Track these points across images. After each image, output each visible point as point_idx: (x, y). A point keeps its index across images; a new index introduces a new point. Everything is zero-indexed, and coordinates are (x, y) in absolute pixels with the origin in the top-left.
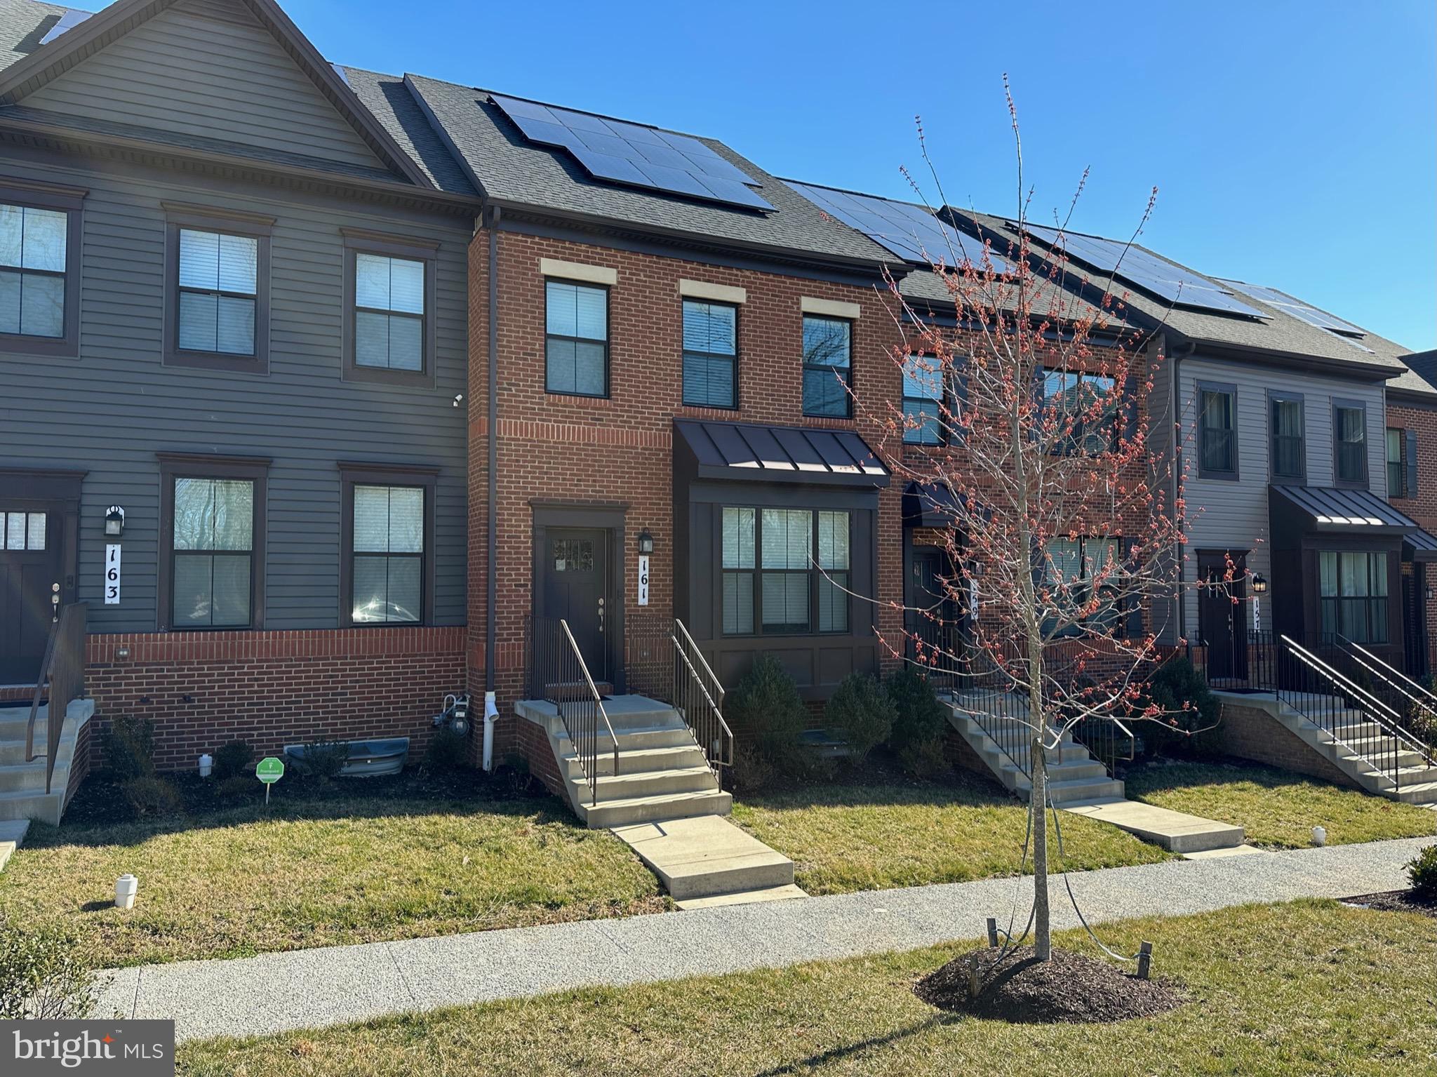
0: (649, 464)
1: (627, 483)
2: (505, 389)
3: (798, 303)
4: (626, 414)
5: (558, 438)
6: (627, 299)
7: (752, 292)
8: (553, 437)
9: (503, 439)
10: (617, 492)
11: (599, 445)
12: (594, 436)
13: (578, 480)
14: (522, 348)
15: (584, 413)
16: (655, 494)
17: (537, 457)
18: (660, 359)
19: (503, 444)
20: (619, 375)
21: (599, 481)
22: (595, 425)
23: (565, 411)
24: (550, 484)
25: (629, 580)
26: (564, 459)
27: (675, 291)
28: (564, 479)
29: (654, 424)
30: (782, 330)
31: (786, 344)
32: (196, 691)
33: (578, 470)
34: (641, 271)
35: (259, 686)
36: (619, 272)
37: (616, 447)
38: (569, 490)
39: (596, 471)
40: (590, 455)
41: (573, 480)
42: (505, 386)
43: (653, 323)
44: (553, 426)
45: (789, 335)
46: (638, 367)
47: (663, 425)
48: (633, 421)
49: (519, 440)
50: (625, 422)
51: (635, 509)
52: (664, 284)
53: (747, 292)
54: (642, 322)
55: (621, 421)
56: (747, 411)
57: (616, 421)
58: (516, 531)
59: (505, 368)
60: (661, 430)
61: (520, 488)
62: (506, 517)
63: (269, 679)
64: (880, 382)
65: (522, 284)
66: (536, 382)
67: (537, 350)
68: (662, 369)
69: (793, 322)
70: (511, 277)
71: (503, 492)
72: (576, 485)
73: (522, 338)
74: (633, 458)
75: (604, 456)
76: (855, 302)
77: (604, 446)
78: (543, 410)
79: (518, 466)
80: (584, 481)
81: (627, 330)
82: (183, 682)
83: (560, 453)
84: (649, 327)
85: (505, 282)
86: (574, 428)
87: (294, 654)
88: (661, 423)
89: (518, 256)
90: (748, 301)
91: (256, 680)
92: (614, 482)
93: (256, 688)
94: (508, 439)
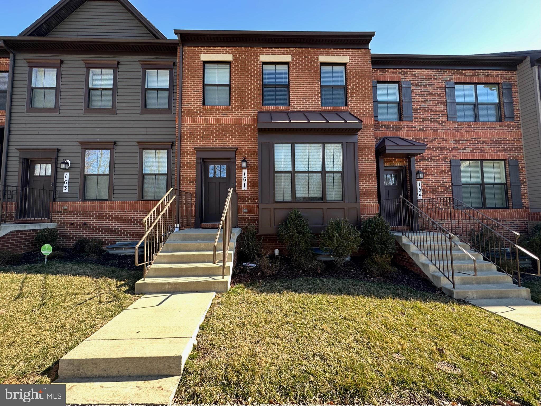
0: (247, 131)
1: (237, 139)
2: (186, 105)
3: (317, 59)
4: (236, 111)
5: (207, 123)
6: (237, 66)
7: (295, 57)
8: (205, 123)
9: (185, 125)
10: (233, 143)
11: (225, 125)
12: (222, 121)
13: (216, 139)
14: (193, 89)
15: (218, 112)
16: (250, 143)
17: (198, 131)
18: (252, 88)
19: (184, 127)
20: (234, 96)
21: (224, 139)
22: (223, 117)
23: (210, 112)
24: (204, 141)
25: (238, 180)
26: (210, 131)
27: (259, 60)
28: (210, 139)
29: (249, 115)
30: (310, 71)
31: (312, 77)
32: (88, 221)
33: (215, 135)
34: (243, 54)
35: (108, 220)
36: (234, 56)
37: (232, 125)
38: (212, 143)
39: (223, 135)
40: (221, 129)
41: (214, 139)
42: (186, 104)
43: (249, 74)
44: (205, 118)
45: (313, 73)
46: (242, 92)
47: (253, 115)
48: (240, 114)
49: (191, 125)
50: (236, 114)
51: (241, 150)
52: (253, 58)
53: (292, 57)
54: (244, 74)
55: (234, 114)
56: (293, 106)
57: (232, 114)
58: (189, 161)
59: (186, 97)
60: (253, 117)
61: (191, 143)
62: (185, 155)
63: (112, 218)
64: (361, 89)
65: (193, 65)
66: (198, 102)
67: (199, 90)
68: (253, 92)
69: (315, 67)
70: (189, 63)
71: (184, 145)
72: (215, 141)
73: (193, 85)
74: (240, 129)
75: (227, 129)
76: (346, 55)
77: (227, 125)
78: (201, 112)
79: (190, 135)
80: (218, 139)
81: (237, 78)
82: (84, 218)
83: (208, 129)
84: (247, 76)
85: (187, 65)
86: (214, 119)
87: (120, 210)
88: (252, 114)
89: (192, 55)
90: (293, 61)
91: (108, 218)
92: (231, 139)
93: (107, 221)
94: (186, 125)
